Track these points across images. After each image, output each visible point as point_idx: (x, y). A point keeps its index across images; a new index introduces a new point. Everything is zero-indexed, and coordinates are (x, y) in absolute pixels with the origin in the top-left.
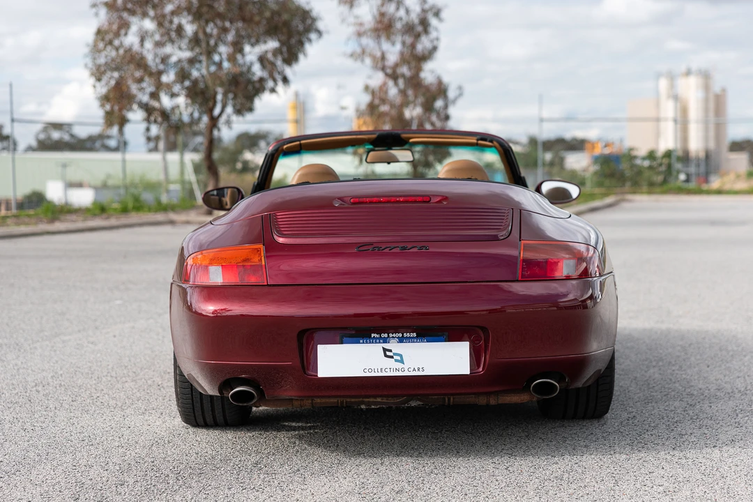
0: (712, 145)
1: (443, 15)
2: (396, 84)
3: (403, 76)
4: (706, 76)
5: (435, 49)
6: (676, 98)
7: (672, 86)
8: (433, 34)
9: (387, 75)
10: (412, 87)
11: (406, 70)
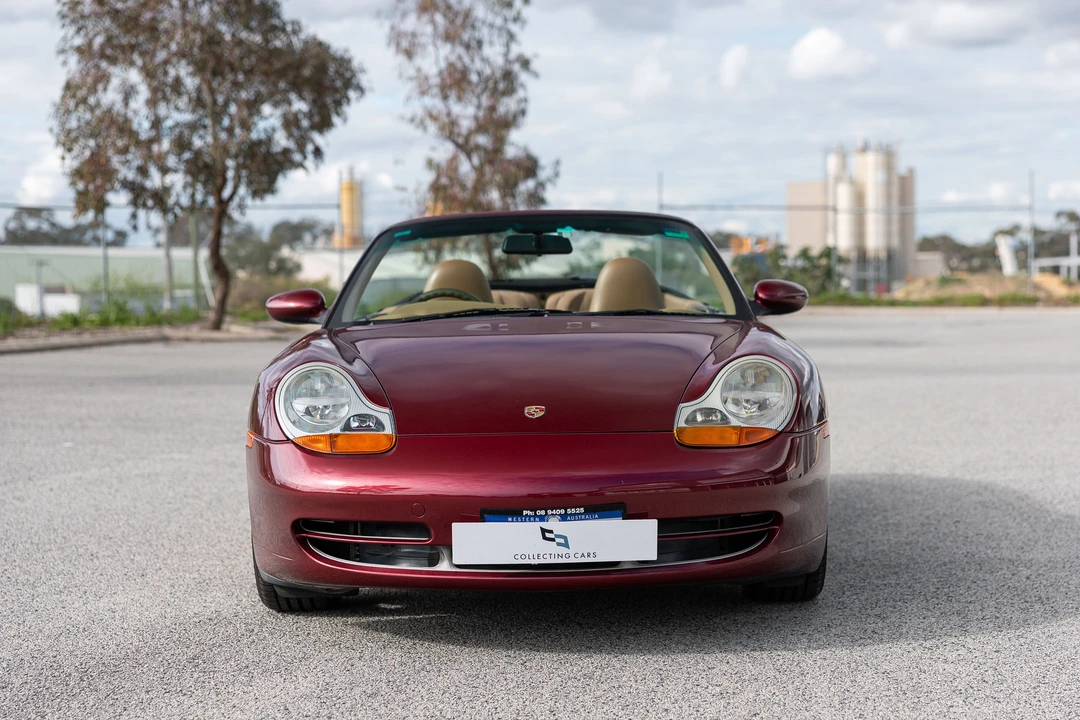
0: (895, 242)
2: (470, 159)
3: (481, 148)
4: (889, 155)
5: (523, 112)
7: (844, 166)
8: (521, 93)
9: (458, 145)
10: (491, 162)
11: (482, 140)
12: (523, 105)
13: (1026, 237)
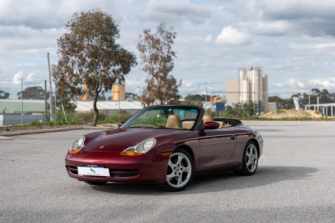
0: (261, 99)
1: (176, 55)
2: (157, 79)
3: (160, 76)
4: (259, 71)
5: (172, 67)
6: (247, 80)
7: (245, 75)
8: (172, 62)
9: (154, 76)
10: (163, 80)
11: (162, 74)
12: (172, 65)
13: (302, 97)
